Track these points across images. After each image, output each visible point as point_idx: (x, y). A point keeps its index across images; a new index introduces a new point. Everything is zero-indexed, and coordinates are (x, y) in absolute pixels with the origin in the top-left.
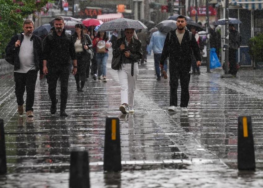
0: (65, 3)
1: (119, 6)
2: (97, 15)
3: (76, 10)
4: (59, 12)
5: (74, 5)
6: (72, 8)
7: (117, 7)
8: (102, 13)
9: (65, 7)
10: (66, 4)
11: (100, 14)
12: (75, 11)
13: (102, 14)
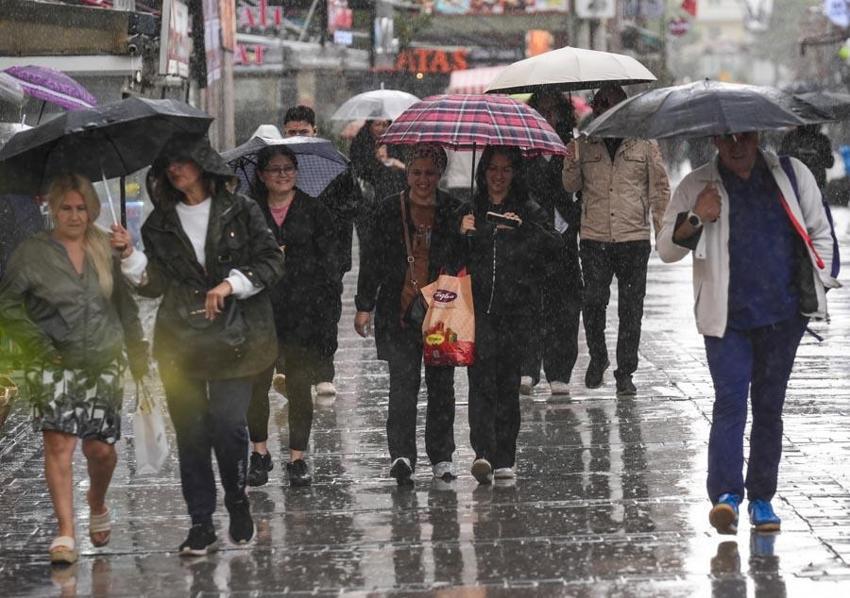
0: (339, 11)
1: (532, 36)
2: (452, 70)
3: (383, 45)
4: (312, 52)
5: (377, 21)
6: (365, 35)
7: (528, 37)
8: (471, 62)
9: (341, 28)
10: (344, 16)
11: (460, 68)
12: (379, 50)
13: (468, 68)
